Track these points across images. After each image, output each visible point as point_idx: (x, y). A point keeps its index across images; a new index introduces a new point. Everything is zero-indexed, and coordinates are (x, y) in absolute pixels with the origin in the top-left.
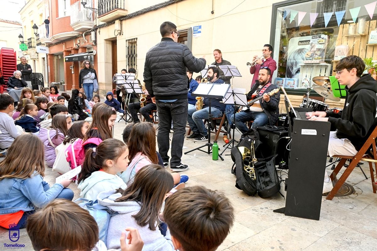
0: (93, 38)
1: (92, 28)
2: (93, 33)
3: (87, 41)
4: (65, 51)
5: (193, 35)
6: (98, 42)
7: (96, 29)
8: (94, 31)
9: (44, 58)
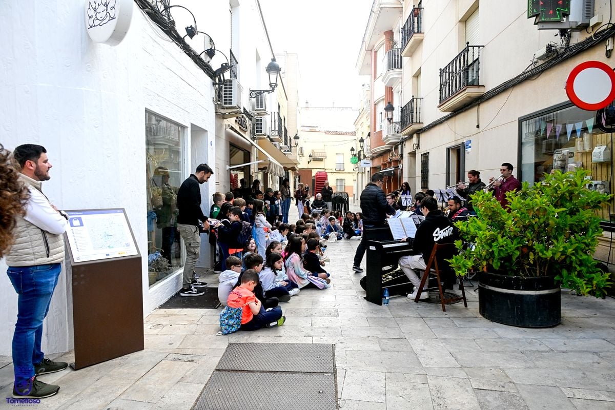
0: (400, 152)
1: (399, 141)
2: (400, 147)
3: (396, 155)
4: (383, 164)
5: (466, 149)
6: (404, 156)
7: (402, 142)
8: (400, 144)
9: (369, 171)
